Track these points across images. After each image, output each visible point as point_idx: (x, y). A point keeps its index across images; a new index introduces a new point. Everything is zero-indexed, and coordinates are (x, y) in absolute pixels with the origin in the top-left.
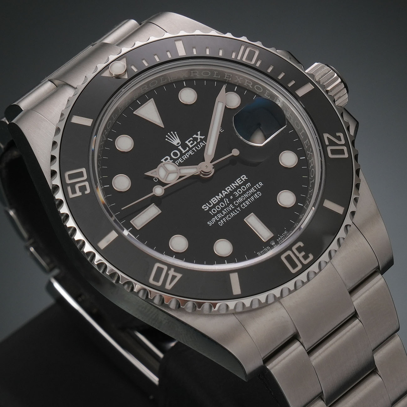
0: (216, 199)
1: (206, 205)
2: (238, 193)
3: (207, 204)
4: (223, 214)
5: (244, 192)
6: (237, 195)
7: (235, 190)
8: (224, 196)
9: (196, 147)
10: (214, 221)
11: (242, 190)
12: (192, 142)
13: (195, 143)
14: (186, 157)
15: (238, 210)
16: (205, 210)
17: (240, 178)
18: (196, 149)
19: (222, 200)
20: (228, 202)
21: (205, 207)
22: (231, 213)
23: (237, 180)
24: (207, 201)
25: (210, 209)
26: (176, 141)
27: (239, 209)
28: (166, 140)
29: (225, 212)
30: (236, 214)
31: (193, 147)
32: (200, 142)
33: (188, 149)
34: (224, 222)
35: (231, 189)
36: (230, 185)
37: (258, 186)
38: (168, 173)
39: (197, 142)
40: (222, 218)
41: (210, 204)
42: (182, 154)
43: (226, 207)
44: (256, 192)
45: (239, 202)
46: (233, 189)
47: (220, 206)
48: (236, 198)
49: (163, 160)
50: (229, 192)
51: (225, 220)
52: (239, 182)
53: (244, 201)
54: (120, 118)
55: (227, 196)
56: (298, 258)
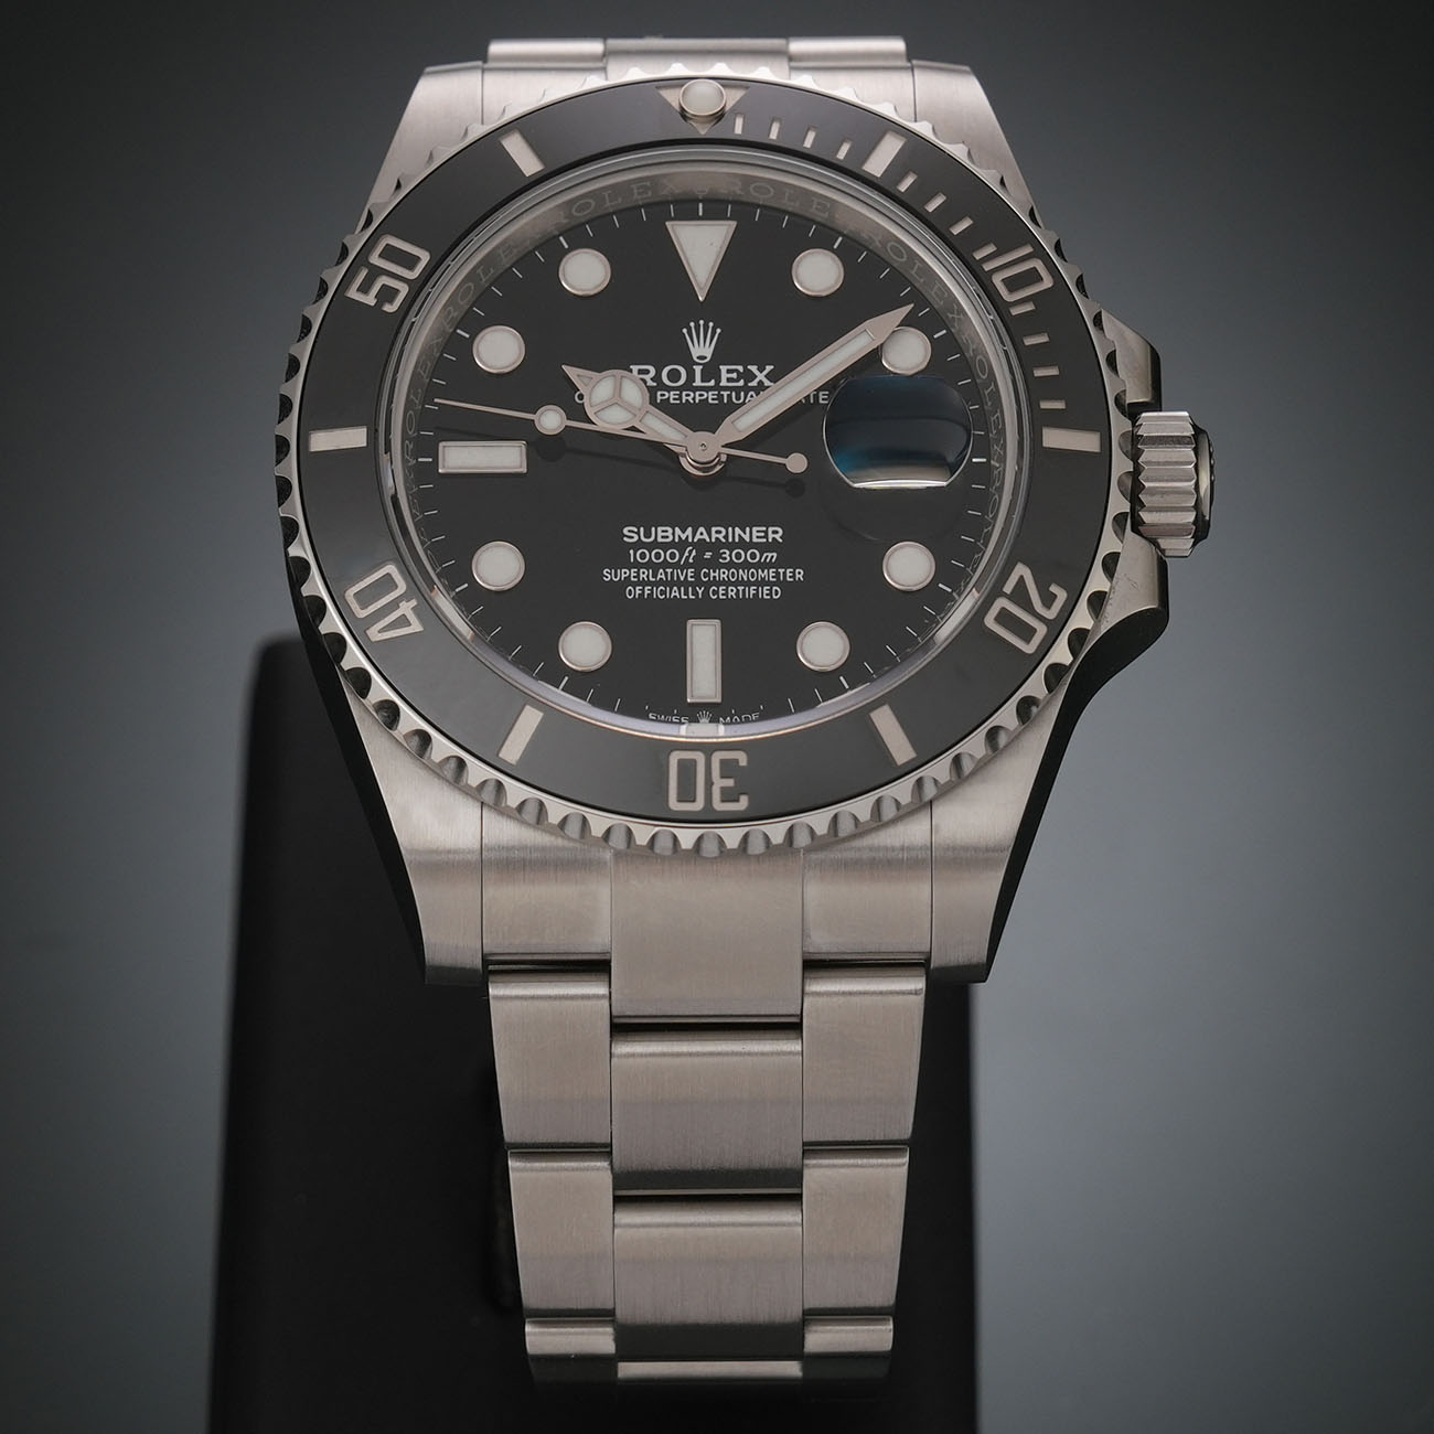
0: (670, 534)
1: (636, 530)
2: (730, 556)
3: (642, 529)
4: (655, 576)
5: (746, 565)
6: (725, 559)
7: (731, 546)
8: (695, 540)
9: (734, 394)
10: (623, 576)
11: (746, 556)
12: (734, 375)
13: (741, 383)
14: (690, 399)
15: (695, 593)
16: (625, 539)
17: (764, 529)
18: (729, 396)
19: (682, 545)
20: (691, 561)
21: (631, 534)
22: (675, 588)
23: (755, 529)
24: (648, 525)
25: (639, 545)
26: (702, 349)
27: (700, 592)
28: (685, 331)
29: (663, 576)
30: (683, 597)
31: (726, 388)
32: (752, 388)
33: (712, 383)
34: (642, 595)
35: (726, 537)
36: (730, 529)
37: (788, 575)
38: (617, 400)
39: (746, 384)
40: (644, 583)
41: (648, 535)
42: (689, 386)
43: (676, 566)
44: (771, 584)
45: (714, 577)
46: (730, 540)
47: (665, 556)
48: (714, 564)
49: (635, 368)
50: (713, 540)
51: (647, 592)
52: (755, 534)
53: (727, 583)
54: (628, 213)
55: (701, 546)
56: (709, 783)
